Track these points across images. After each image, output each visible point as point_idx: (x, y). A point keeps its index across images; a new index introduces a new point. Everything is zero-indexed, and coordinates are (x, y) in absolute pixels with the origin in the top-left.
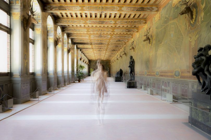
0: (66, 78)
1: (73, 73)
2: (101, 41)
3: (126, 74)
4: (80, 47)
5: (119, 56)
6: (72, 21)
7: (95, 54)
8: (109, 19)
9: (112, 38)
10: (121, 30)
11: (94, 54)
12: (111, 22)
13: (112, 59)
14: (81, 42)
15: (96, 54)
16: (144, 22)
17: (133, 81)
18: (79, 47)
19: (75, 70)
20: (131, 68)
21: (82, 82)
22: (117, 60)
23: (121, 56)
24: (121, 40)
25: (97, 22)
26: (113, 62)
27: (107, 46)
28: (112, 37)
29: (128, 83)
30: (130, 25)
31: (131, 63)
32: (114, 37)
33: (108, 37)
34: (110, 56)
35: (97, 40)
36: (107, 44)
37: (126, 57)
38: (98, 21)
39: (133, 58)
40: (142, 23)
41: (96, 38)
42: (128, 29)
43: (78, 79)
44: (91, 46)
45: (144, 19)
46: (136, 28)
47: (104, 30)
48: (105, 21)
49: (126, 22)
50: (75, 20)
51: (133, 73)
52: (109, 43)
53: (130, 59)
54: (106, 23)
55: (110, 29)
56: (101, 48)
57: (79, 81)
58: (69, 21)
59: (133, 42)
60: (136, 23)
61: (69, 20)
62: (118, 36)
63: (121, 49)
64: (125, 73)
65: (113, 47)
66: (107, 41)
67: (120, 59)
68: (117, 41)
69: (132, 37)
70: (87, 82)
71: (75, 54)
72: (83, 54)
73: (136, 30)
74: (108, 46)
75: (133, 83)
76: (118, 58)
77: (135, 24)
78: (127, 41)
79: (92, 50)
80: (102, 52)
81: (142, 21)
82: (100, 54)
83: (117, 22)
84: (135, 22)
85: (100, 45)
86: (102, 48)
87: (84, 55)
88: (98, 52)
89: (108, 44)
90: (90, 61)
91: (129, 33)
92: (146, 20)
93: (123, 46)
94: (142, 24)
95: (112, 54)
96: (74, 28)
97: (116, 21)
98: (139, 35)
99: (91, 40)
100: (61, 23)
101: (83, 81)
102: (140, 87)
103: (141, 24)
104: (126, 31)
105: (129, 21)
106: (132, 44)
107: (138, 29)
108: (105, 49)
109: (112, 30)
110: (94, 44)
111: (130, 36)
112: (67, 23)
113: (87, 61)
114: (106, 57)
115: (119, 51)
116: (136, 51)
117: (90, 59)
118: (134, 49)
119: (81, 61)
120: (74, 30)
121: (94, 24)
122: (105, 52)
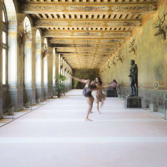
0: (40, 92)
1: (50, 85)
2: (88, 41)
3: (122, 86)
4: (61, 51)
5: (111, 63)
6: (44, 7)
7: (81, 62)
8: (100, 4)
9: (104, 36)
10: (118, 24)
11: (79, 60)
12: (103, 9)
13: (102, 67)
14: (61, 43)
15: (82, 60)
16: (154, 7)
17: (135, 97)
18: (58, 51)
19: (54, 81)
20: (133, 78)
21: (62, 97)
22: (109, 68)
23: (114, 63)
24: (115, 40)
25: (82, 8)
26: (103, 71)
27: (95, 50)
28: (104, 34)
29: (128, 100)
30: (132, 13)
31: (133, 70)
32: (106, 35)
33: (98, 34)
34: (99, 64)
35: (83, 41)
36: (96, 46)
37: (121, 63)
38: (84, 7)
39: (135, 63)
40: (150, 9)
41: (81, 36)
42: (126, 21)
43: (57, 93)
44: (75, 50)
45: (154, 3)
46: (139, 20)
47: (93, 24)
48: (94, 6)
49: (127, 8)
50: (49, 6)
51: (135, 85)
52: (99, 45)
53: (131, 65)
54: (96, 10)
55: (101, 22)
56: (87, 53)
57: (59, 96)
58: (40, 7)
59: (134, 40)
60: (142, 10)
61: (40, 5)
62: (112, 33)
63: (114, 53)
64: (120, 86)
65: (103, 51)
66: (96, 42)
67: (112, 66)
68: (109, 42)
69: (131, 34)
70: (70, 97)
71: (54, 60)
72: (65, 60)
73: (138, 23)
74: (97, 50)
75: (136, 100)
76: (109, 65)
77: (140, 10)
78: (123, 41)
79: (76, 55)
80: (89, 58)
81: (150, 6)
82: (86, 60)
83: (113, 9)
84: (140, 8)
85: (87, 48)
86: (90, 53)
87: (67, 62)
88: (84, 58)
89: (98, 47)
90: (74, 70)
91: (127, 28)
92: (156, 5)
93: (117, 48)
94: (151, 11)
95: (102, 60)
96: (50, 21)
97: (110, 7)
98: (143, 31)
99: (74, 41)
100: (29, 10)
101: (65, 96)
102: (146, 106)
103: (148, 10)
104: (124, 25)
105: (131, 6)
106: (132, 44)
107: (141, 22)
108: (93, 53)
109: (104, 24)
110: (78, 47)
111: (128, 33)
112: (38, 10)
113: (71, 71)
114: (94, 65)
115: (111, 56)
116: (138, 54)
117: (74, 67)
118: (135, 51)
119: (62, 69)
120: (49, 23)
121: (78, 11)
122: (92, 58)
